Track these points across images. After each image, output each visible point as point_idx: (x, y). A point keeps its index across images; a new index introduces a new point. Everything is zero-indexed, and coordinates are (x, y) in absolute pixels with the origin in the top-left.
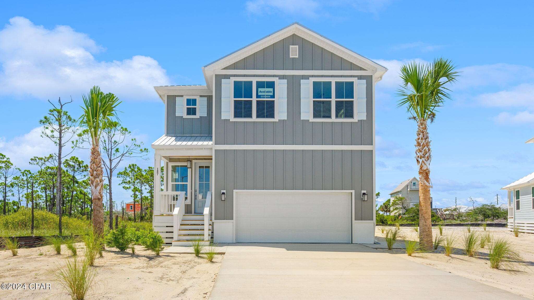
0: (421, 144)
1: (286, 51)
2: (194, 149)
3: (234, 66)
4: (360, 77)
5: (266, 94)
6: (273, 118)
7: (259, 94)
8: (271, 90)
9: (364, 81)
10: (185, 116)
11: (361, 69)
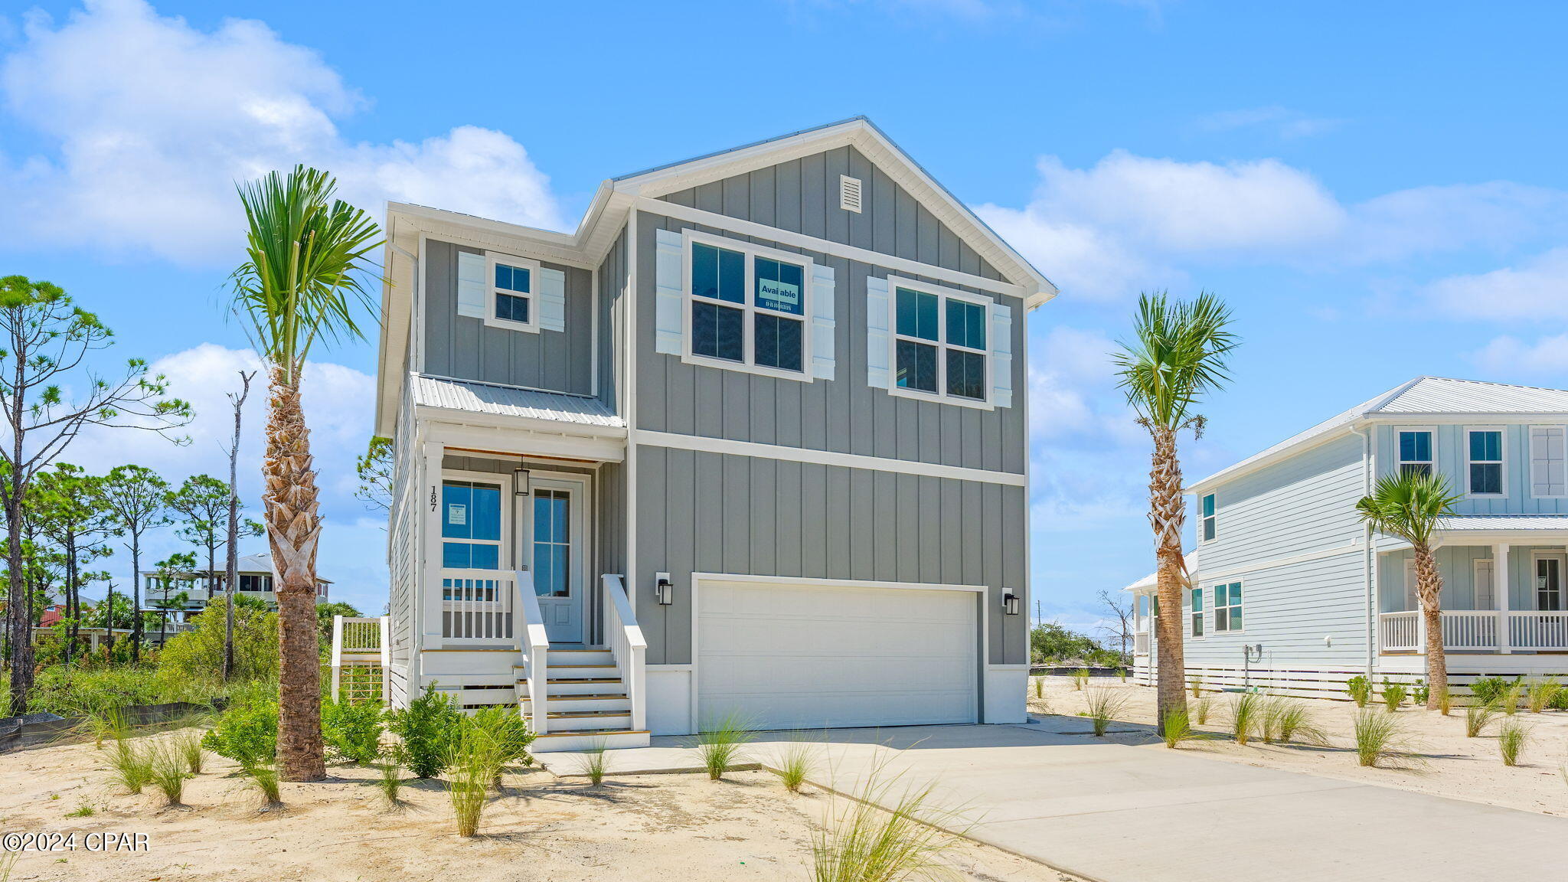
0: (1167, 486)
1: (830, 192)
2: (564, 435)
3: (692, 197)
4: (999, 299)
5: (781, 298)
6: (796, 369)
7: (763, 295)
8: (794, 289)
9: (1006, 310)
10: (491, 320)
11: (1000, 277)
